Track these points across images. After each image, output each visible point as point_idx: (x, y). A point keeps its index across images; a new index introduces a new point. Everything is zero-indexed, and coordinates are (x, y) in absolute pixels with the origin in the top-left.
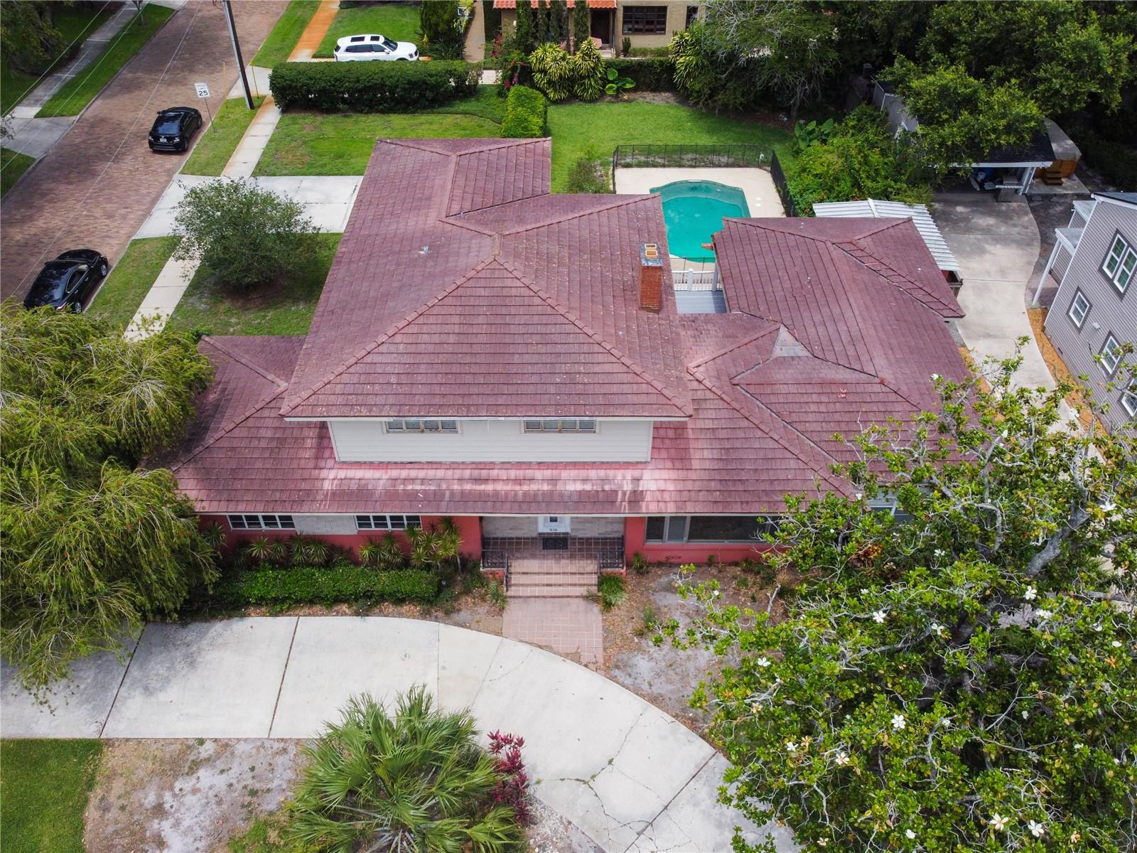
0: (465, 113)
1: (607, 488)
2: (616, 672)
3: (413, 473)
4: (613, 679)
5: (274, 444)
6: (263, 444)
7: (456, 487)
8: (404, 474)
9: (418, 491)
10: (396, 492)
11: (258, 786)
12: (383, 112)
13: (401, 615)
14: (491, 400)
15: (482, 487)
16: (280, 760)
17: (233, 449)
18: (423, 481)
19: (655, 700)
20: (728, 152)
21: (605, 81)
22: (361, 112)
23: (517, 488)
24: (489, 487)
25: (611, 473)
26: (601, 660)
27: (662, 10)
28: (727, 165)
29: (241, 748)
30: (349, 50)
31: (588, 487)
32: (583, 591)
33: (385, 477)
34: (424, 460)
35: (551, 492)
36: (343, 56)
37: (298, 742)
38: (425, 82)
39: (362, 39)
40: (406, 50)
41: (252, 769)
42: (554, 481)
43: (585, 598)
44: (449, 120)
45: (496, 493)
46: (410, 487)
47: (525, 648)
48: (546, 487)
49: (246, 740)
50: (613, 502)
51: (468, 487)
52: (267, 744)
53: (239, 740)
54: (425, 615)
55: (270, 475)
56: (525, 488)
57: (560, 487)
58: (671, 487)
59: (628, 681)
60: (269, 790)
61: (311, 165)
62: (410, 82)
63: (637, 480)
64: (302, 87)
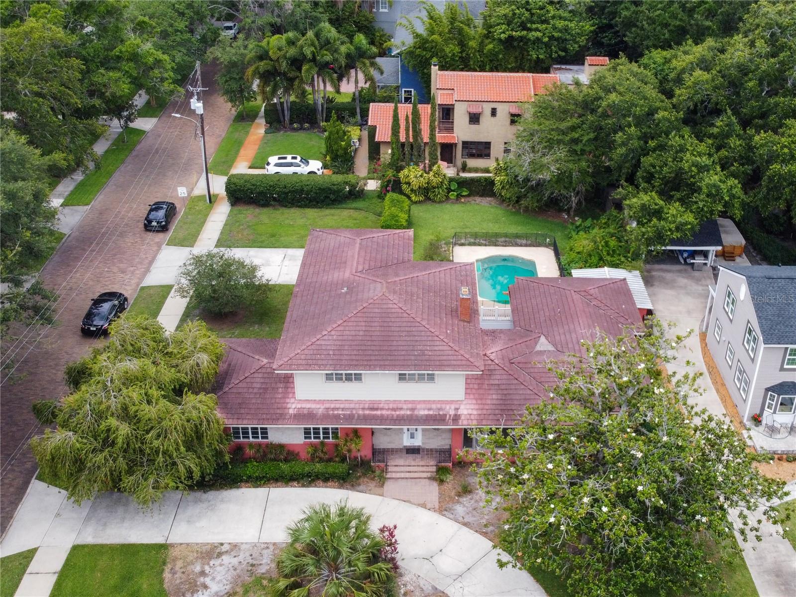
0: (356, 209)
1: (441, 413)
2: (445, 513)
3: (338, 406)
4: (444, 515)
5: (261, 391)
6: (256, 390)
7: (361, 412)
8: (332, 406)
9: (340, 414)
10: (329, 415)
11: (255, 562)
12: (300, 207)
13: (326, 487)
14: (382, 363)
15: (375, 412)
16: (265, 552)
17: (239, 393)
18: (343, 409)
19: (465, 524)
20: (526, 237)
21: (449, 190)
22: (286, 206)
23: (394, 413)
24: (379, 413)
25: (443, 406)
26: (437, 507)
27: (488, 145)
28: (526, 245)
29: (243, 547)
30: (277, 165)
31: (431, 413)
32: (429, 475)
33: (322, 407)
34: (343, 399)
35: (411, 415)
36: (272, 169)
37: (274, 544)
38: (330, 189)
39: (285, 158)
40: (315, 165)
41: (251, 555)
42: (413, 409)
43: (429, 478)
44: (345, 213)
45: (382, 415)
46: (336, 412)
47: (396, 502)
48: (409, 413)
49: (246, 543)
50: (444, 420)
51: (367, 412)
52: (257, 545)
53: (242, 543)
54: (341, 487)
55: (260, 406)
56: (398, 413)
57: (416, 412)
58: (475, 412)
59: (452, 516)
60: (261, 564)
61: (254, 241)
62: (320, 189)
63: (457, 409)
64: (247, 190)
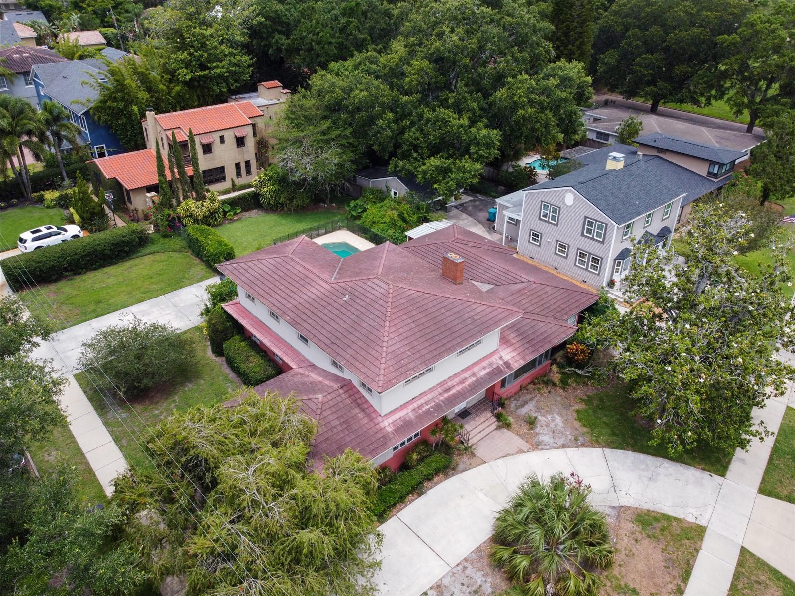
0: (151, 253)
1: (494, 366)
2: (540, 447)
3: (419, 402)
4: (542, 449)
5: (345, 426)
6: (340, 428)
7: (442, 398)
8: (415, 405)
9: (429, 409)
10: (420, 415)
11: (474, 588)
12: (95, 269)
15: (451, 393)
16: (468, 572)
17: (327, 439)
18: (426, 403)
19: (564, 446)
22: (80, 274)
23: (464, 385)
24: (453, 391)
25: (490, 360)
26: (530, 447)
27: (222, 169)
29: (446, 582)
30: (34, 240)
31: (488, 370)
32: (494, 427)
33: (409, 411)
34: (417, 395)
35: (477, 380)
36: (31, 246)
37: (466, 560)
39: (39, 231)
40: (73, 230)
41: (463, 584)
42: (474, 375)
43: (496, 429)
44: (147, 259)
45: (459, 392)
46: (424, 409)
47: (500, 461)
48: (474, 379)
49: (443, 577)
50: (502, 371)
51: (446, 395)
52: (454, 571)
53: (441, 579)
54: (447, 476)
55: (358, 440)
56: (467, 383)
57: (478, 376)
58: (514, 354)
60: (481, 586)
61: (86, 314)
63: (501, 358)
64: (34, 270)
